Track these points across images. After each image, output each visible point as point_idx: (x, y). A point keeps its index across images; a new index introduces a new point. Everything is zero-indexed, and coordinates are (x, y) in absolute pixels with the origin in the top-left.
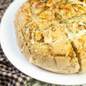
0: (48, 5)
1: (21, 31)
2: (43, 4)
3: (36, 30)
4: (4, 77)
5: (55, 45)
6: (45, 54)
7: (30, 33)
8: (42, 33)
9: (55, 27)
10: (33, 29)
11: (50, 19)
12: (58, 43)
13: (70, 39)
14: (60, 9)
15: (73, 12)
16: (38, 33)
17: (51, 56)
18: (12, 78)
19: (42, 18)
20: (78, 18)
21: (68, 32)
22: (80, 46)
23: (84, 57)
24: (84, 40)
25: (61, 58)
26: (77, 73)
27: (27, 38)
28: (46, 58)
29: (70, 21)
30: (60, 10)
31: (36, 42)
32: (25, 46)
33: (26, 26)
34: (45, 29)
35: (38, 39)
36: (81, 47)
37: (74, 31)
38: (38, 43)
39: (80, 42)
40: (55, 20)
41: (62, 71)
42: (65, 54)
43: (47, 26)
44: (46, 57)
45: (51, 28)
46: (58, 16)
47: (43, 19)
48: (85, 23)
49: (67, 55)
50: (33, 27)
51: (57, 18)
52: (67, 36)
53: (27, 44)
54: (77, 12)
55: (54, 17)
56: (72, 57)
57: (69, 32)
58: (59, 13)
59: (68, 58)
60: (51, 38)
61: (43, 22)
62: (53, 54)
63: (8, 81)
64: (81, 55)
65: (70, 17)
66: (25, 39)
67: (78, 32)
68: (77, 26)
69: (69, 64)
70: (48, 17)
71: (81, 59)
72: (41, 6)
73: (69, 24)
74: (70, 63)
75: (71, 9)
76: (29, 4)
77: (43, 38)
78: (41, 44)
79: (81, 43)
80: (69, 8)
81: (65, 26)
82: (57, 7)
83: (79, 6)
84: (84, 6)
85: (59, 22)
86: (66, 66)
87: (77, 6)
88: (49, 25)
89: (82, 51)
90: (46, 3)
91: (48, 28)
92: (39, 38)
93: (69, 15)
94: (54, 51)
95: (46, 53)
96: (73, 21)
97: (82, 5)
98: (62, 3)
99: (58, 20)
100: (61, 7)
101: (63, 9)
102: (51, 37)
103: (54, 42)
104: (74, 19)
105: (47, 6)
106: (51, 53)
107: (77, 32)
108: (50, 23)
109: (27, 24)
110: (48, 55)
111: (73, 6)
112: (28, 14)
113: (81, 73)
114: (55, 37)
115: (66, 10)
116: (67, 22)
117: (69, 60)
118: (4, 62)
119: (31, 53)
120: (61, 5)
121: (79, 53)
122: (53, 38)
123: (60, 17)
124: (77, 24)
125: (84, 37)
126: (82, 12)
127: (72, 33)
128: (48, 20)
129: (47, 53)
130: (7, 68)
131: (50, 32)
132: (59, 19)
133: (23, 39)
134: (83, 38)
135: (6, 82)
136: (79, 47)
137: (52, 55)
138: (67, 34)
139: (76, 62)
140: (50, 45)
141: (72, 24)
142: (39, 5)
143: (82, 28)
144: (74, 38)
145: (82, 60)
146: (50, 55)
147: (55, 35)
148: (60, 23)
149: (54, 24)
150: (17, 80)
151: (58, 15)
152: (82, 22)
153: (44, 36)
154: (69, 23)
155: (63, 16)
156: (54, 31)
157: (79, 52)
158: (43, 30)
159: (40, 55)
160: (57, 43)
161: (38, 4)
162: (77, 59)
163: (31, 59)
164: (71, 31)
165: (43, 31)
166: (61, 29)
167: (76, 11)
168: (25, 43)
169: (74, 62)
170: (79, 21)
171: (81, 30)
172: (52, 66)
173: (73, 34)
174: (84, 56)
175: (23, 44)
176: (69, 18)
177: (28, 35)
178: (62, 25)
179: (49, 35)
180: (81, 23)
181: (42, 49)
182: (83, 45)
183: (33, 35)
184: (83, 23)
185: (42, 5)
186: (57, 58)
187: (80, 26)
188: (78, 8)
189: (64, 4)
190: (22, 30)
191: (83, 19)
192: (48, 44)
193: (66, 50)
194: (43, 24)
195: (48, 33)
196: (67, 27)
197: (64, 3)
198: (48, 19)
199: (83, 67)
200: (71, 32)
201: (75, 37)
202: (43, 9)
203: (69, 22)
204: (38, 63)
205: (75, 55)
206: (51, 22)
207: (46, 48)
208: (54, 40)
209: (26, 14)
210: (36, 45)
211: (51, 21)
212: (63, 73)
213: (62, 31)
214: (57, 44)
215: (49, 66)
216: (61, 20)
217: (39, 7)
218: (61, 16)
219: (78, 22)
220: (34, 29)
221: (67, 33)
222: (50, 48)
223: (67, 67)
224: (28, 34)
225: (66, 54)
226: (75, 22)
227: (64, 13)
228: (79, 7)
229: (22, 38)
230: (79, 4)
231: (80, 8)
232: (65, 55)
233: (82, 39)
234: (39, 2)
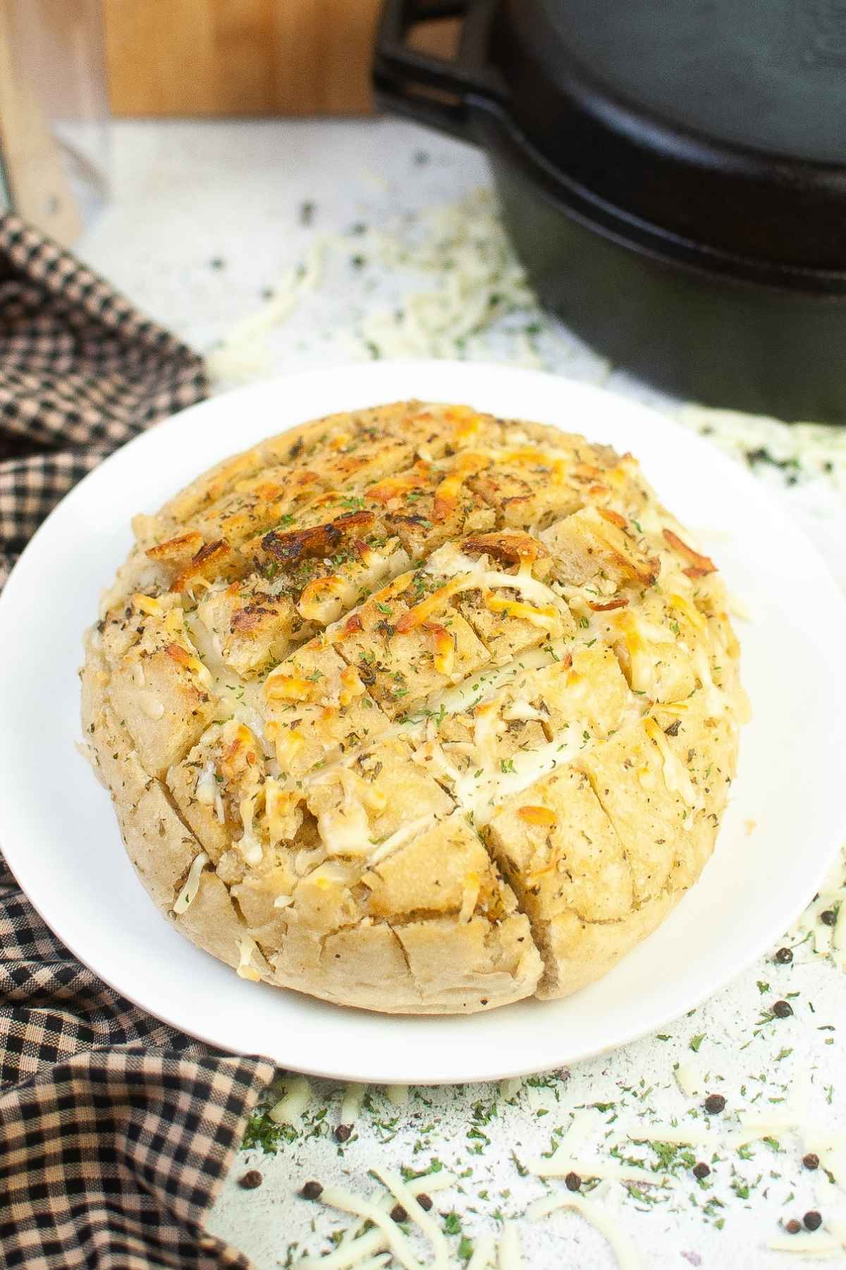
0: (311, 610)
1: (157, 788)
2: (277, 607)
3: (262, 781)
4: (115, 1081)
5: (390, 862)
6: (338, 919)
7: (222, 797)
8: (301, 794)
9: (371, 749)
10: (242, 773)
11: (334, 703)
12: (406, 843)
13: (472, 813)
14: (387, 630)
15: (468, 641)
16: (281, 800)
17: (374, 925)
18: (172, 1082)
19: (289, 699)
20: (503, 676)
21: (453, 773)
22: (533, 849)
23: (562, 909)
24: (552, 815)
25: (431, 926)
26: (530, 1001)
27: (213, 833)
28: (343, 940)
29: (458, 703)
30: (387, 641)
31: (272, 852)
32: (202, 882)
33: (192, 757)
34: (317, 765)
35: (285, 831)
36: (542, 850)
37: (487, 764)
38: (283, 853)
39: (530, 823)
40: (370, 705)
41: (442, 1000)
42: (457, 903)
43: (326, 747)
44: (340, 934)
45: (349, 759)
46: (381, 680)
47: (293, 705)
48: (543, 706)
49: (467, 910)
50: (240, 762)
51: (375, 692)
52: (454, 798)
53: (211, 867)
54: (490, 639)
55: (360, 687)
56: (495, 918)
57: (460, 768)
58: (383, 662)
59: (473, 922)
60: (361, 818)
61: (296, 723)
62: (385, 911)
63: (140, 1103)
64: (545, 897)
65: (456, 677)
66: (195, 840)
67: (511, 762)
68: (503, 726)
69: (478, 957)
70: (320, 687)
71: (550, 922)
72: (269, 622)
73: (451, 724)
74: (490, 952)
75: (450, 630)
76: (176, 596)
77: (310, 821)
78: (304, 857)
79: (536, 829)
80: (442, 621)
81: (430, 738)
82: (371, 622)
83: (499, 600)
84: (524, 596)
85: (392, 713)
86: (466, 972)
87: (488, 604)
88: (337, 743)
89: (550, 874)
90: (296, 595)
91: (334, 760)
92: (290, 826)
93: (448, 665)
94: (392, 892)
95: (340, 914)
96: (470, 698)
97: (511, 589)
98: (394, 593)
99: (384, 704)
100: (390, 623)
101: (404, 632)
102: (363, 811)
103: (382, 840)
104: (475, 688)
105: (305, 620)
106: (375, 906)
107: (504, 766)
108: (340, 729)
109: (196, 743)
110: (356, 921)
111: (464, 606)
112: (189, 675)
113: (550, 1001)
114: (386, 812)
115: (423, 638)
116: (438, 709)
117: (480, 935)
118: (64, 991)
119: (241, 917)
120: (391, 606)
121: (535, 891)
122: (373, 816)
123: (394, 688)
124: (501, 715)
125: (550, 794)
126: (522, 637)
127: (478, 774)
128: (327, 711)
129: (345, 910)
130: (83, 1023)
131: (353, 781)
132: (393, 699)
133: (185, 841)
134: (544, 801)
135: (125, 1114)
136: (530, 857)
137: (375, 918)
138: (449, 785)
139: (521, 940)
140: (362, 859)
141: (469, 722)
142: (255, 616)
143: (531, 734)
144: (491, 803)
145: (553, 924)
146: (367, 922)
147: (381, 796)
148: (401, 718)
149: (366, 732)
150: (202, 1091)
151: (383, 670)
152: (528, 699)
153: (314, 813)
154: (455, 715)
155: (411, 678)
156: (374, 777)
157: (530, 883)
158: (306, 774)
159: (305, 923)
160: (400, 848)
161: (249, 610)
162: (522, 926)
163: (247, 955)
164: (469, 762)
165: (306, 782)
166: (411, 760)
167: (486, 634)
168: (201, 860)
169: (509, 944)
170: (511, 699)
171: (523, 747)
172: (382, 983)
173: (482, 779)
174: (560, 901)
175: (188, 871)
176: (446, 682)
177: (215, 812)
178: (413, 731)
179: (348, 799)
180: (521, 710)
181: (316, 890)
182: (548, 842)
183: (247, 810)
184: (531, 704)
185: (274, 613)
186: (408, 932)
187: (516, 724)
188: (494, 613)
189: (411, 596)
190: (162, 779)
191: (529, 680)
192: (346, 858)
193: (460, 880)
194: (298, 736)
195: (338, 791)
196: (446, 741)
197: (405, 592)
198: (324, 701)
199: (562, 966)
200: (472, 771)
201: (498, 802)
202: (280, 638)
203: (450, 709)
204: (290, 975)
205: (510, 902)
206: (348, 720)
207: (340, 879)
208: (383, 826)
209: (180, 679)
210: (276, 871)
211: (343, 710)
212: (448, 1012)
213: (421, 770)
214: (400, 854)
215: (362, 984)
216: (404, 702)
217: (255, 631)
218: (399, 678)
219: (503, 707)
220: (254, 773)
221: (446, 777)
222: (367, 879)
223: (469, 978)
224: (214, 804)
225: (461, 903)
226: (487, 707)
227: (417, 655)
228: (500, 610)
229: (177, 830)
230: (493, 590)
231: (504, 614)
232: (454, 912)
233: (540, 809)
234: (247, 591)
